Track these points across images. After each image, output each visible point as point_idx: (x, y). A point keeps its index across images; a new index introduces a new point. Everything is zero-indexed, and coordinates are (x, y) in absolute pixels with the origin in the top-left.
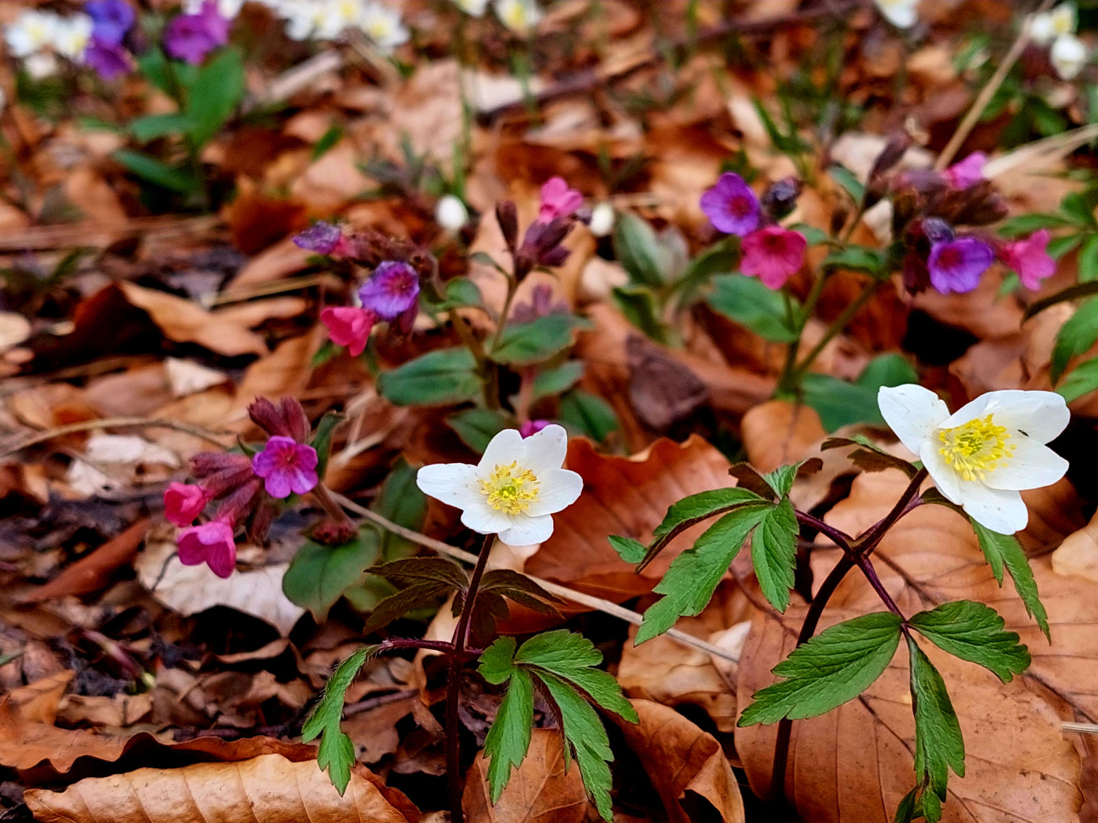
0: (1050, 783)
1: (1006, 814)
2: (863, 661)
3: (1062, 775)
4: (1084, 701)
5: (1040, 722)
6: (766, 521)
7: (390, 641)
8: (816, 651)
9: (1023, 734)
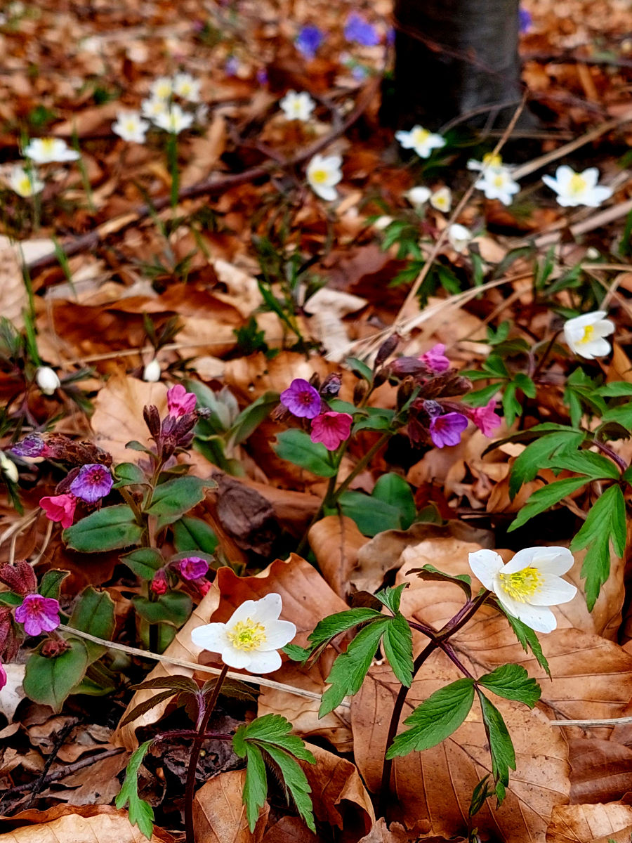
0: (551, 761)
1: (528, 784)
2: (455, 710)
3: (557, 756)
4: (559, 705)
5: (538, 722)
6: (389, 629)
7: (160, 735)
8: (429, 708)
9: (530, 732)
